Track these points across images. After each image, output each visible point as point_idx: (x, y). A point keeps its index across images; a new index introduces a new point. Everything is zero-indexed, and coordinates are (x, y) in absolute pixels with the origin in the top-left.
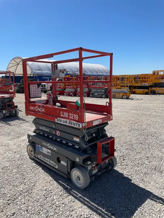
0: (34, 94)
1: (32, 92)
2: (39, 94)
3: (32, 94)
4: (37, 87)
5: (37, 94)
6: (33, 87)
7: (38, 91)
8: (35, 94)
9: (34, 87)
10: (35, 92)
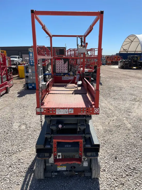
0: (59, 70)
1: (57, 67)
2: (65, 70)
3: (57, 70)
4: (63, 63)
5: (63, 70)
6: (59, 62)
7: (64, 67)
8: (61, 70)
9: (61, 63)
10: (61, 68)
